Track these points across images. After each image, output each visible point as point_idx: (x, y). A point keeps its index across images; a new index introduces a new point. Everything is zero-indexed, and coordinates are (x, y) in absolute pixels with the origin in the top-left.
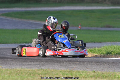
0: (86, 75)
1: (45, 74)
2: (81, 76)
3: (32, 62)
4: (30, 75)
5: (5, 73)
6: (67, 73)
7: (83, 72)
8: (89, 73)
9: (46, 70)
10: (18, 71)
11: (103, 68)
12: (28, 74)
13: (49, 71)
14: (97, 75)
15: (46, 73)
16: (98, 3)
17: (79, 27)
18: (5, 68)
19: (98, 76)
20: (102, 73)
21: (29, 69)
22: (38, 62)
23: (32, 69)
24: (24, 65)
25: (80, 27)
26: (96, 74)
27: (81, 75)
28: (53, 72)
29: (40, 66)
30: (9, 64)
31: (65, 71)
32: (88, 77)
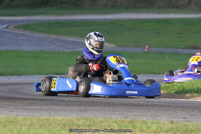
0: (158, 128)
1: (90, 126)
2: (150, 130)
3: (67, 105)
4: (63, 127)
5: (22, 124)
6: (126, 124)
7: (152, 123)
8: (163, 124)
9: (90, 120)
10: (44, 121)
11: (186, 117)
12: (61, 125)
13: (97, 121)
14: (177, 128)
15: (91, 123)
16: (178, 7)
17: (146, 48)
18: (22, 115)
19: (178, 131)
20: (185, 126)
21: (63, 118)
22: (77, 105)
23: (67, 118)
24: (54, 112)
25: (148, 48)
26: (174, 126)
27: (149, 127)
28: (102, 122)
29: (81, 112)
30: (29, 109)
31: (123, 122)
32: (162, 131)
